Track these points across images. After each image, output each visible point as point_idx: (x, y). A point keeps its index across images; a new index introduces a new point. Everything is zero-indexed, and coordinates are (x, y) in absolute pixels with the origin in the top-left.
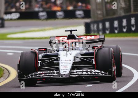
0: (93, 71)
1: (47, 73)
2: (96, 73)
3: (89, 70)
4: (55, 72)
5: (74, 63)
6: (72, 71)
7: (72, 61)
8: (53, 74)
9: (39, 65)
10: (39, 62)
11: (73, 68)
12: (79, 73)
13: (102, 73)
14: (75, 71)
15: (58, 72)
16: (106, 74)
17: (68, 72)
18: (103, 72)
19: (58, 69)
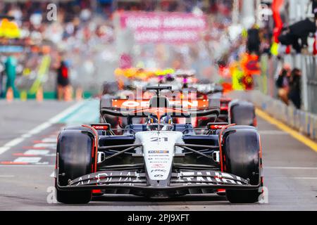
0: (217, 174)
1: (119, 177)
2: (225, 181)
3: (208, 173)
4: (137, 175)
5: (176, 158)
6: (174, 175)
7: (171, 155)
8: (134, 180)
9: (100, 161)
10: (100, 153)
11: (175, 169)
12: (189, 179)
13: (236, 181)
14: (179, 175)
15: (143, 175)
16: (246, 181)
17: (165, 176)
18: (238, 178)
19: (142, 169)
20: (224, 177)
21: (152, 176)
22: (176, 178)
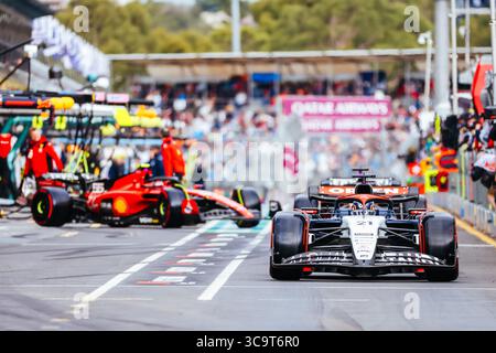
0: (417, 255)
1: (327, 257)
2: (424, 261)
3: (409, 254)
4: (344, 255)
5: (380, 241)
6: (378, 255)
7: (375, 238)
8: (341, 259)
9: (310, 242)
10: (311, 235)
11: (379, 250)
12: (392, 259)
13: (434, 261)
14: (383, 255)
15: (350, 255)
16: (443, 262)
17: (370, 256)
18: (436, 259)
19: (350, 250)
20: (423, 258)
21: (358, 257)
22: (380, 258)
